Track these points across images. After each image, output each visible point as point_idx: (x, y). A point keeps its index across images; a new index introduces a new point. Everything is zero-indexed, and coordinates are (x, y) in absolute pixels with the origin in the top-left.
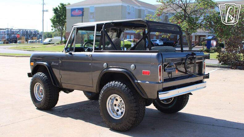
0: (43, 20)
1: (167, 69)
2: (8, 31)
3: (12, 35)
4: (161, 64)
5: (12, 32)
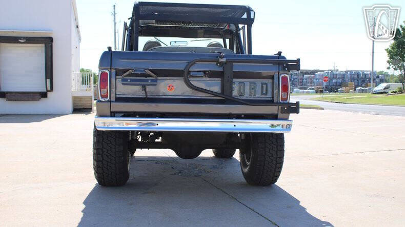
0: (373, 52)
1: (126, 80)
2: (328, 73)
3: (335, 81)
4: (107, 69)
5: (334, 75)
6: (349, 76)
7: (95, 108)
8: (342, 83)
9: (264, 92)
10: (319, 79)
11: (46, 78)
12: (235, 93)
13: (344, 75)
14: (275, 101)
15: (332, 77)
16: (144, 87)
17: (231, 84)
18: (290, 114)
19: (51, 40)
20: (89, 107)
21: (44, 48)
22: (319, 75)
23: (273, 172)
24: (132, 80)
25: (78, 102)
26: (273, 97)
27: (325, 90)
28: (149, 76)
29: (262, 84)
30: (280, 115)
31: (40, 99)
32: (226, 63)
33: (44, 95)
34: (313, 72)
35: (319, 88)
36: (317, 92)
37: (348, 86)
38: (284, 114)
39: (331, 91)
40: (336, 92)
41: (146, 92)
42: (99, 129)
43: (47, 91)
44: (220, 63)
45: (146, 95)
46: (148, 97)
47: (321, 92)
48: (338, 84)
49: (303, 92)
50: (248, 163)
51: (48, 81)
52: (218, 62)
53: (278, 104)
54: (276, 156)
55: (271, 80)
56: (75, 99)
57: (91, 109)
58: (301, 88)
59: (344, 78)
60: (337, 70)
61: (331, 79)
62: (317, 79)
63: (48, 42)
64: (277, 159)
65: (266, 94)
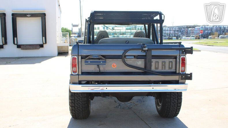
1: (88, 62)
2: (202, 27)
3: (206, 32)
4: (76, 56)
5: (206, 28)
6: (215, 29)
7: (70, 52)
8: (211, 33)
9: (171, 67)
10: (197, 31)
11: (43, 36)
12: (153, 68)
13: (212, 28)
14: (178, 72)
15: (205, 29)
16: (98, 66)
17: (151, 62)
18: (187, 80)
19: (44, 15)
20: (67, 52)
21: (41, 20)
22: (197, 29)
23: (176, 111)
24: (91, 62)
25: (61, 49)
26: (176, 70)
27: (201, 37)
28: (101, 59)
29: (170, 62)
30: (180, 81)
31: (39, 48)
32: (147, 50)
33: (42, 46)
34: (194, 27)
35: (197, 36)
36: (196, 39)
37: (214, 35)
38: (183, 80)
39: (204, 38)
40: (207, 38)
41: (99, 68)
42: (72, 91)
43: (43, 44)
44: (144, 51)
45: (100, 70)
46: (101, 71)
47: (199, 38)
48: (208, 33)
49: (188, 39)
50: (160, 104)
51: (44, 38)
52: (142, 50)
53: (179, 74)
54: (177, 102)
55: (175, 60)
56: (59, 47)
57: (68, 52)
58: (187, 36)
59: (212, 30)
60: (208, 26)
61: (204, 31)
62: (196, 31)
63: (43, 16)
64: (177, 104)
65: (172, 68)
